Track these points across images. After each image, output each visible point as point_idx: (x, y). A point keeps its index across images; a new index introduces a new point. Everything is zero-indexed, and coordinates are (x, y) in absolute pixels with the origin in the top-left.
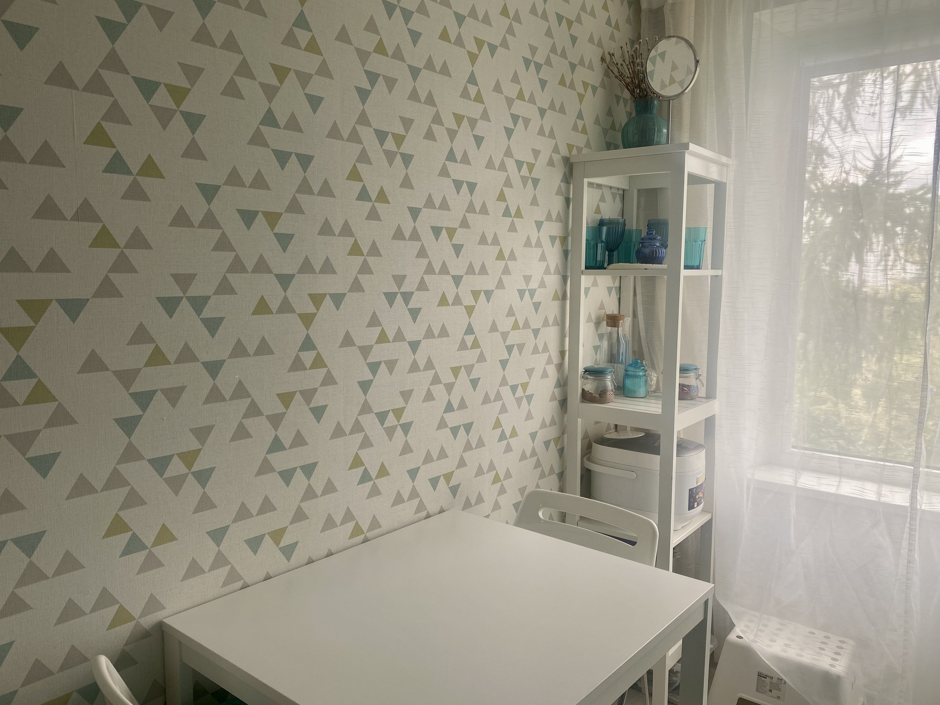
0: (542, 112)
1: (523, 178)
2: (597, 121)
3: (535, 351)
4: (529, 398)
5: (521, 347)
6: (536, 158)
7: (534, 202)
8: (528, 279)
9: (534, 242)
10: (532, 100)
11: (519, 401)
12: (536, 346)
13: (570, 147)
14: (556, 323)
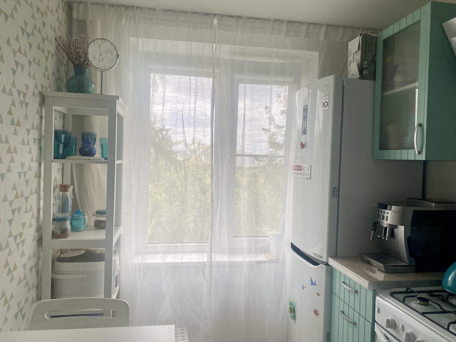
0: (30, 63)
1: (20, 101)
2: (53, 74)
3: (26, 211)
4: (23, 242)
5: (19, 209)
6: (27, 90)
7: (26, 117)
8: (23, 165)
9: (26, 141)
10: (25, 55)
11: (18, 245)
12: (27, 208)
13: (42, 86)
14: (36, 192)
